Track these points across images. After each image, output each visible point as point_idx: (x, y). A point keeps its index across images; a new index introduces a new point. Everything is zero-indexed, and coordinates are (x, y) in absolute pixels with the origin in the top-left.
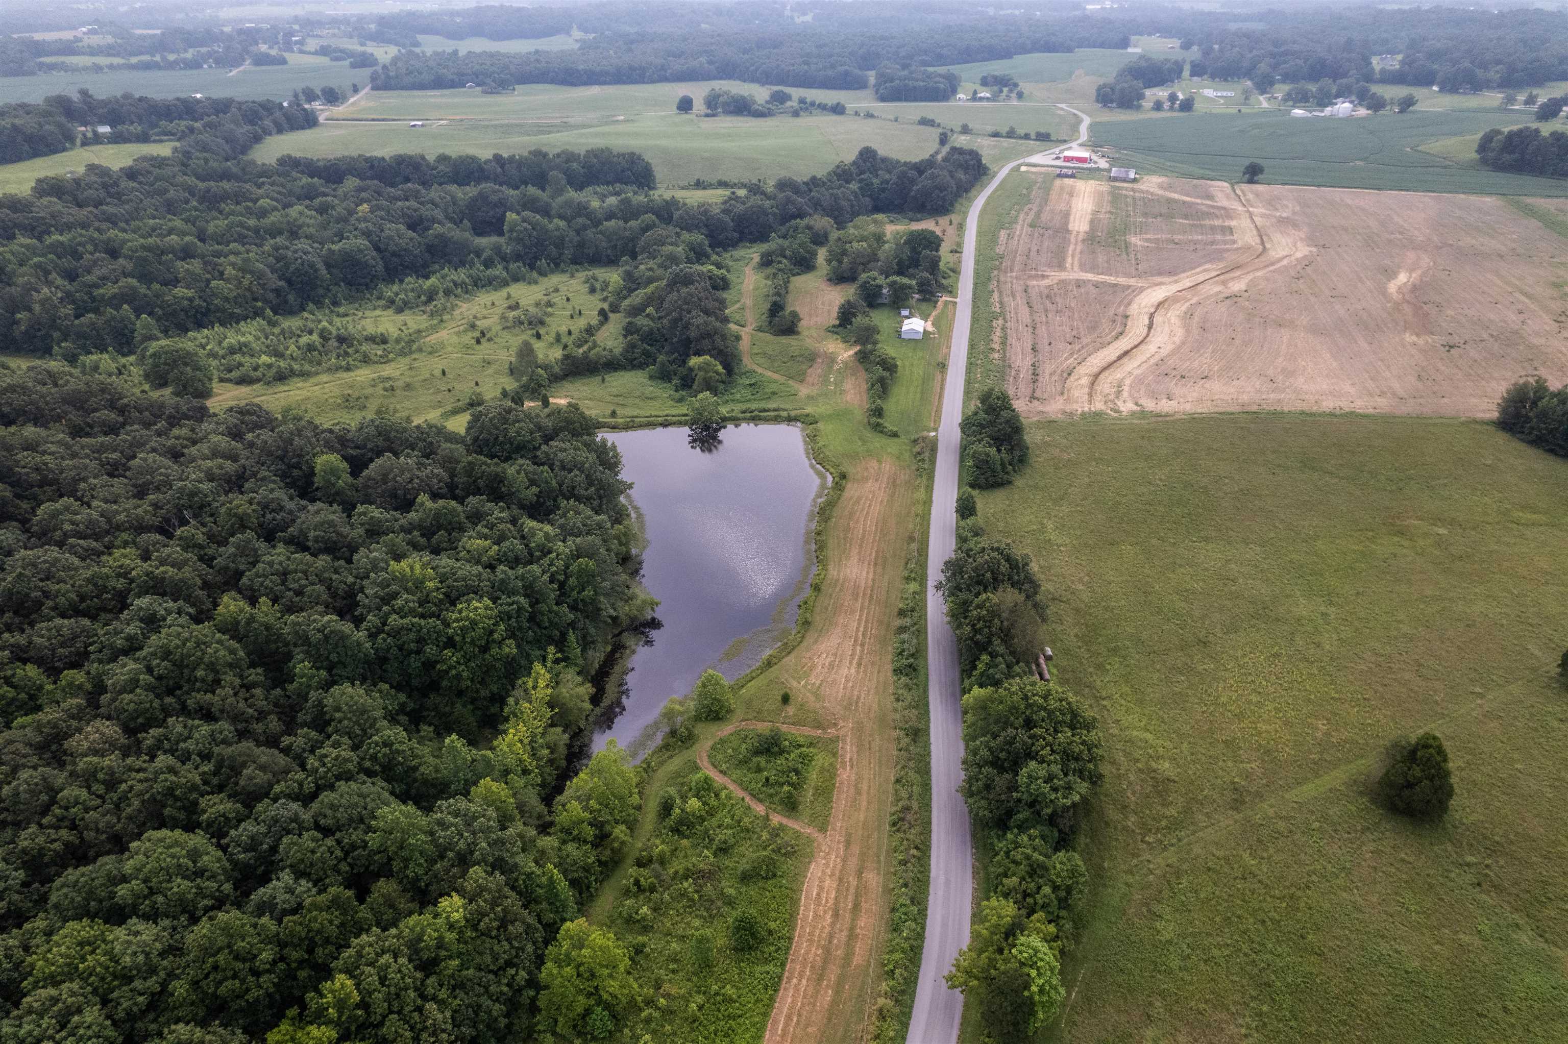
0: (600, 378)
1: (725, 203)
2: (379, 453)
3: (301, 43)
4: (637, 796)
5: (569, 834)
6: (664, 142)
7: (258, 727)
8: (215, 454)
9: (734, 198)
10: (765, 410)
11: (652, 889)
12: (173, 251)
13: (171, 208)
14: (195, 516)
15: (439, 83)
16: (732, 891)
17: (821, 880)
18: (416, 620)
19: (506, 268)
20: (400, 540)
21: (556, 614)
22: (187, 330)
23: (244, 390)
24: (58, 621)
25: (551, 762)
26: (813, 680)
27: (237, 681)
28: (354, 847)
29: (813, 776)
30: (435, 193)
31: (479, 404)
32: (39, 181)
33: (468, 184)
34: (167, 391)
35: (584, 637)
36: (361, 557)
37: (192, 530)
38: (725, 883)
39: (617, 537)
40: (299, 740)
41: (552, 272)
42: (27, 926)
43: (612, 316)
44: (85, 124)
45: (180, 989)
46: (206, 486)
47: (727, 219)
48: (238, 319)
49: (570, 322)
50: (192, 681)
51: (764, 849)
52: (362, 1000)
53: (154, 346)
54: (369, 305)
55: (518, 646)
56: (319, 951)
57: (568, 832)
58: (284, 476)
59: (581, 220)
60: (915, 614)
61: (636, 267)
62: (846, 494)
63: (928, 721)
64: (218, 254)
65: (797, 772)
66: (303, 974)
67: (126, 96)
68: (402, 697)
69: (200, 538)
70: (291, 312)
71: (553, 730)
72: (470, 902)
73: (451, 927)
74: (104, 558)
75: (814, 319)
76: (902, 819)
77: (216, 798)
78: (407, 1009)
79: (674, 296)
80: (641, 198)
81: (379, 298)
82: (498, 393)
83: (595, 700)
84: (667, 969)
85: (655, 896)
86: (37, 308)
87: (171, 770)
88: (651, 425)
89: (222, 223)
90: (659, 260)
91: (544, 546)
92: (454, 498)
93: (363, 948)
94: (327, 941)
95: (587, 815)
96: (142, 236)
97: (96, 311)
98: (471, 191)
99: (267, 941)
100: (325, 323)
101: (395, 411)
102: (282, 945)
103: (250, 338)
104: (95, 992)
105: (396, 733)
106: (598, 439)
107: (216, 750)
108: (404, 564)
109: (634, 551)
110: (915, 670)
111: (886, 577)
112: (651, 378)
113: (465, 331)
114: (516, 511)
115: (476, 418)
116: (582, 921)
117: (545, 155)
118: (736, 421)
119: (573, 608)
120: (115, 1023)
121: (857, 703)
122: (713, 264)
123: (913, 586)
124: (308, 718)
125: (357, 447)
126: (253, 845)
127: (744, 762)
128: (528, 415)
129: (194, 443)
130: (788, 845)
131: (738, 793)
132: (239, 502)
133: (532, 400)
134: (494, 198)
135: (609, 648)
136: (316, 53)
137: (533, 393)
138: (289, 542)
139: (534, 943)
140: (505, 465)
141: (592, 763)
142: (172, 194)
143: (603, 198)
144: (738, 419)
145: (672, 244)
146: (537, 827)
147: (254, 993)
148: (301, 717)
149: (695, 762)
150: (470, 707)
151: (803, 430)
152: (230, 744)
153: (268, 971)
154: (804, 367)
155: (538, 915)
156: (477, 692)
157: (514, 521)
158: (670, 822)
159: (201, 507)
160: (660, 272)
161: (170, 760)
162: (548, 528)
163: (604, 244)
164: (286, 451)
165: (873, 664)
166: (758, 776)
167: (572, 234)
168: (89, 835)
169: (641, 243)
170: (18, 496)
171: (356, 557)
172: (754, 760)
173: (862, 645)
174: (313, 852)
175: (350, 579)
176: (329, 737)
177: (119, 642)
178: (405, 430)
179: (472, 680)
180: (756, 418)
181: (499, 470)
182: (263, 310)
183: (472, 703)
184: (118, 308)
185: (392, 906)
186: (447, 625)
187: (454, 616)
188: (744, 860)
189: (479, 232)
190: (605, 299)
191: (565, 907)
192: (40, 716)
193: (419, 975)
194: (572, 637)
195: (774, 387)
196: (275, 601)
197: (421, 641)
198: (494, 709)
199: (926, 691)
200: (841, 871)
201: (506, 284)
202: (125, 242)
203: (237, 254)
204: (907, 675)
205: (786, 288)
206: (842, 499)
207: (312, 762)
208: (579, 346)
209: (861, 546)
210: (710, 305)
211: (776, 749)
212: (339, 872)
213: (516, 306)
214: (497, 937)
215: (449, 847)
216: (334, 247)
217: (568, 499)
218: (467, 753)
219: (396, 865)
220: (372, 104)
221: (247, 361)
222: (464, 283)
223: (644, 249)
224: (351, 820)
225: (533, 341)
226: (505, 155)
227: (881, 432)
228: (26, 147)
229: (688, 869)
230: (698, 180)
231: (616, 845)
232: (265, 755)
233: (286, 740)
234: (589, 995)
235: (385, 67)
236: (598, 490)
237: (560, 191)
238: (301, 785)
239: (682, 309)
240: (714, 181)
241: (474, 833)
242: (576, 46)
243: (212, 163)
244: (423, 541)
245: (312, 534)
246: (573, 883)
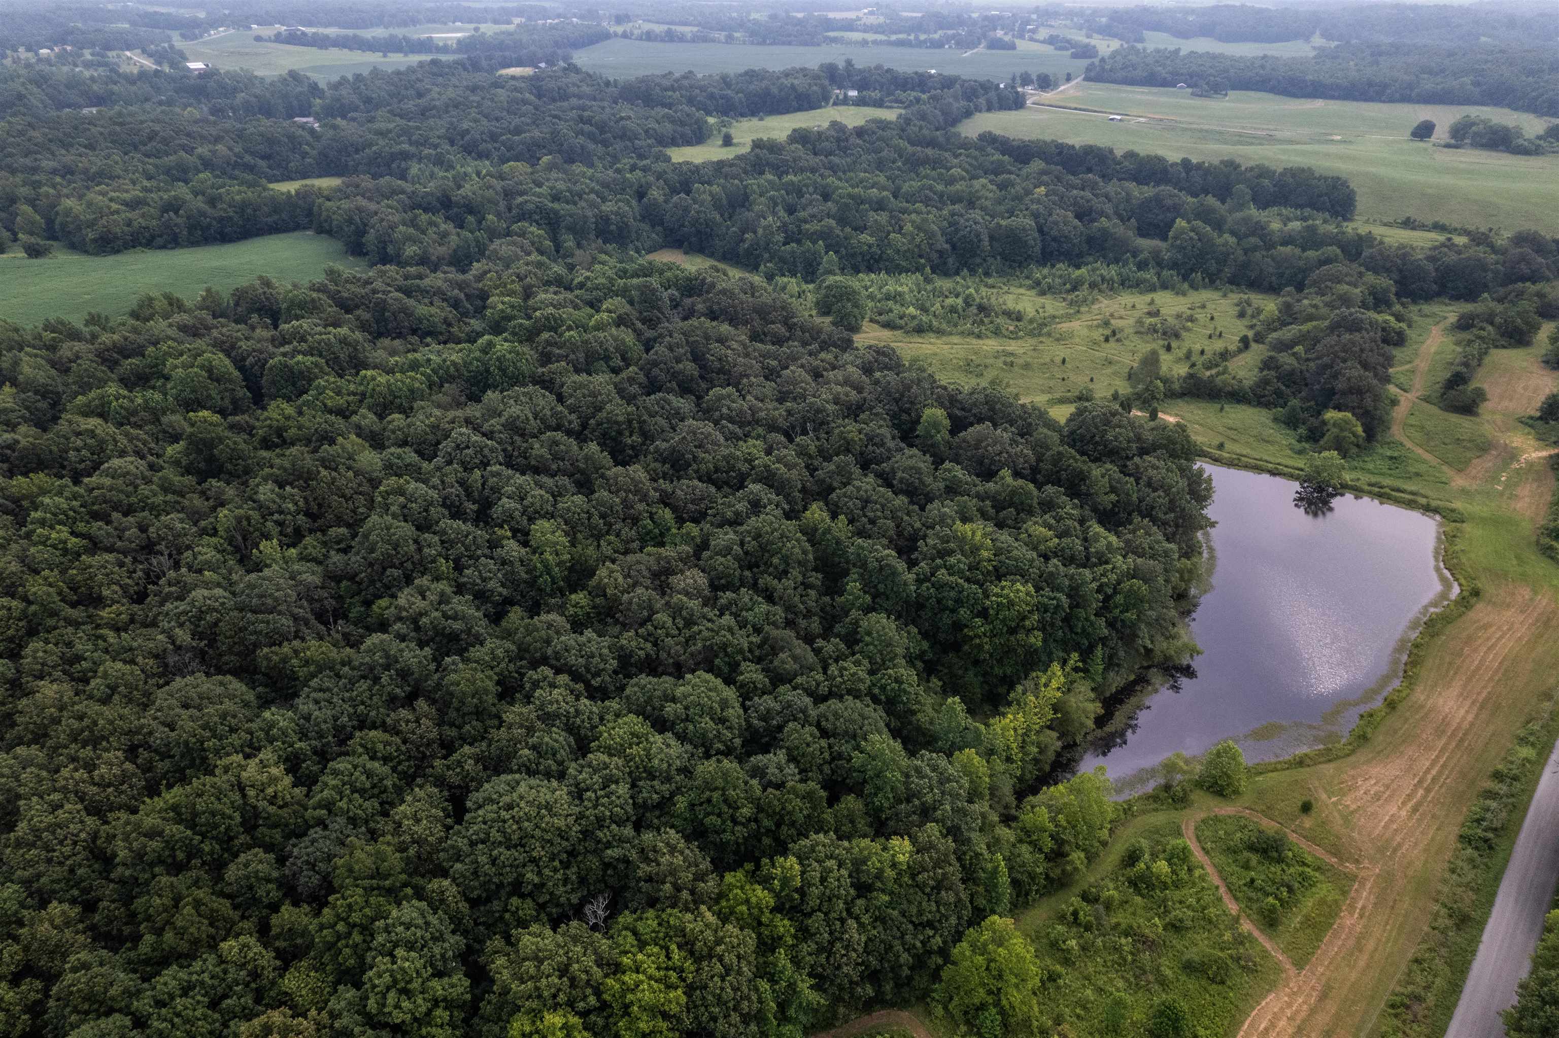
0: (1219, 406)
1: (1435, 248)
2: (980, 420)
3: (1033, 31)
4: (1106, 831)
5: (1028, 836)
6: (1382, 171)
7: (803, 623)
8: (847, 382)
9: (1449, 245)
10: (1399, 490)
11: (1088, 928)
12: (870, 202)
13: (880, 165)
14: (814, 430)
15: (1152, 80)
16: (1168, 972)
17: (1276, 1017)
18: (961, 581)
19: (1159, 275)
20: (972, 504)
21: (1092, 624)
22: (858, 272)
23: (886, 334)
24: (696, 482)
25: (1036, 761)
26: (1347, 801)
27: (800, 578)
28: (840, 756)
29: (1308, 904)
30: (1112, 188)
31: (1087, 400)
32: (794, 130)
33: (1147, 184)
34: (828, 320)
35: (1111, 657)
36: (934, 508)
37: (807, 441)
38: (1163, 961)
39: (1181, 572)
40: (830, 646)
41: (1205, 287)
42: (607, 703)
43: (1254, 346)
44: (840, 88)
45: (681, 803)
46: (830, 407)
47: (1430, 267)
48: (900, 270)
49: (1207, 342)
50: (768, 564)
51: (1222, 949)
52: (802, 887)
53: (831, 279)
54: (1017, 283)
55: (1045, 641)
56: (784, 828)
57: (1028, 833)
58: (894, 416)
59: (1253, 240)
60: (1517, 785)
61: (1299, 301)
62: (1471, 614)
63: (1488, 914)
64: (904, 211)
65: (1290, 890)
66: (766, 841)
67: (878, 67)
68: (925, 645)
69: (812, 449)
70: (946, 274)
71: (1048, 732)
72: (918, 852)
73: (894, 865)
74: (741, 443)
75: (1506, 403)
76: (1408, 1007)
77: (753, 667)
78: (833, 915)
79: (1332, 340)
80: (1331, 228)
81: (1027, 278)
82: (1109, 394)
83: (1100, 721)
84: (1073, 1011)
85: (1087, 935)
86: (760, 231)
87: (730, 630)
88: (1258, 469)
89: (916, 184)
90: (1327, 298)
91: (1103, 554)
92: (1034, 481)
93: (817, 844)
94: (793, 824)
95: (1051, 826)
96: (853, 187)
97: (799, 242)
98: (1148, 191)
99: (752, 800)
100: (972, 290)
101: (1008, 385)
102: (760, 809)
103: (906, 289)
104: (630, 773)
105: (909, 675)
106: (1196, 467)
107: (767, 628)
108: (968, 527)
109: (1193, 591)
110: (1491, 848)
111: (1492, 728)
112: (1276, 420)
113: (1098, 326)
114: (1087, 512)
115: (1080, 412)
116: (1010, 921)
117: (1237, 167)
118: (1358, 492)
119: (1111, 624)
120: (634, 804)
121: (1395, 850)
122: (1393, 315)
123: (1526, 752)
124: (843, 631)
125: (963, 409)
126: (765, 717)
127: (1232, 851)
128: (1131, 423)
129: (834, 368)
130: (1250, 960)
131: (1214, 879)
132: (851, 429)
133: (1141, 409)
134: (1169, 202)
135: (1132, 677)
136: (1043, 42)
137: (1144, 402)
138: (879, 475)
139: (959, 918)
140: (1093, 466)
141: (1075, 780)
142: (884, 154)
143: (1286, 220)
144: (1362, 491)
145: (1348, 284)
146: (1001, 815)
147: (727, 836)
148: (838, 628)
149: (1179, 827)
150: (981, 679)
151: (1441, 525)
152: (777, 628)
153: (743, 824)
154: (1469, 454)
155: (972, 895)
156: (992, 668)
157: (1082, 522)
158: (1131, 872)
159: (822, 423)
160: (1324, 311)
161: (733, 622)
162: (1113, 539)
163: (1271, 270)
164: (902, 395)
165: (1434, 817)
166: (1244, 873)
167: (1240, 252)
168: (663, 655)
169: (1315, 275)
170: (702, 377)
171: (929, 507)
172: (1246, 854)
173: (1428, 790)
174: (808, 745)
175: (918, 525)
176: (853, 654)
177: (729, 514)
178: (1011, 405)
179: (991, 655)
180: (1383, 496)
181: (1085, 468)
182: (924, 266)
183: (984, 675)
184: (814, 242)
185: (852, 822)
186: (987, 597)
187: (997, 590)
188: (1195, 950)
189: (1142, 232)
190: (1252, 327)
191: (998, 901)
192: (661, 550)
193: (852, 892)
194: (1099, 652)
195: (1422, 468)
196: (851, 522)
197: (959, 602)
198: (1002, 690)
199: (1497, 879)
200: (1303, 1021)
201: (1152, 289)
202: (838, 188)
203: (918, 213)
204: (1477, 848)
205: (1480, 360)
206: (1464, 618)
207: (833, 669)
208: (1208, 368)
209: (1469, 679)
210: (1373, 359)
211: (1275, 854)
212: (821, 771)
213: (1156, 314)
214: (928, 895)
215: (917, 794)
216: (1003, 223)
217: (1143, 517)
218: (963, 719)
219: (868, 789)
220: (1080, 94)
221: (897, 308)
222: (1112, 279)
223: (1315, 283)
224: (846, 732)
225: (1162, 352)
226: (1194, 161)
227: (1552, 558)
228: (794, 103)
229: (1131, 927)
230: (1408, 219)
231: (1068, 868)
232: (801, 648)
233: (820, 643)
234: (990, 992)
235: (1103, 60)
236: (1176, 518)
237: (1241, 206)
238: (818, 685)
239: (1336, 356)
240: (1429, 222)
241: (943, 793)
242: (1312, 54)
243: (925, 132)
244: (992, 512)
245: (899, 474)
246: (1015, 883)
